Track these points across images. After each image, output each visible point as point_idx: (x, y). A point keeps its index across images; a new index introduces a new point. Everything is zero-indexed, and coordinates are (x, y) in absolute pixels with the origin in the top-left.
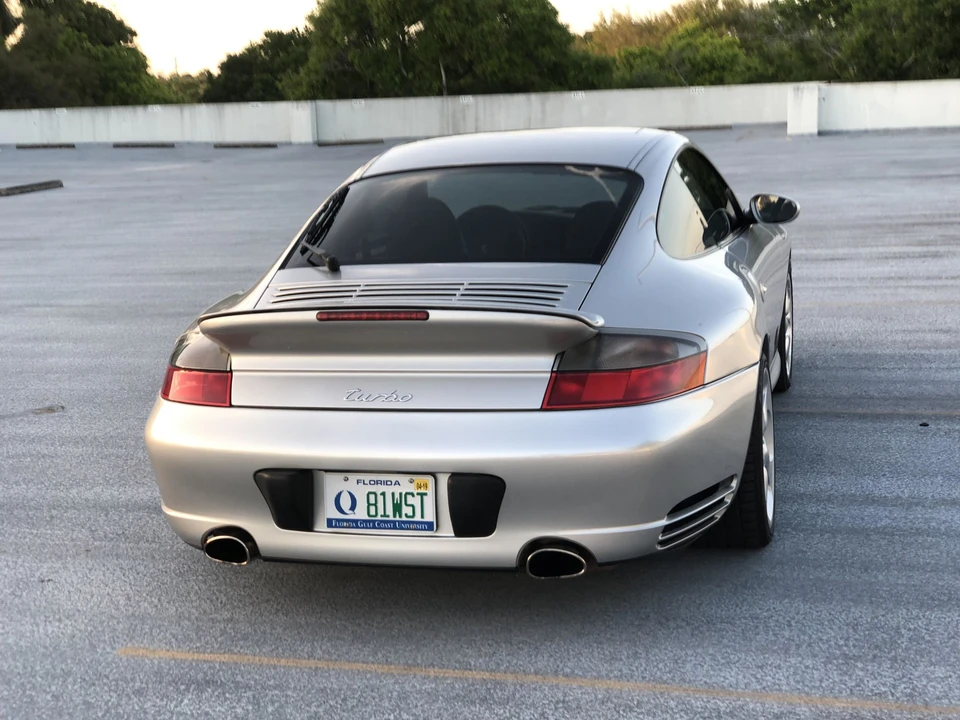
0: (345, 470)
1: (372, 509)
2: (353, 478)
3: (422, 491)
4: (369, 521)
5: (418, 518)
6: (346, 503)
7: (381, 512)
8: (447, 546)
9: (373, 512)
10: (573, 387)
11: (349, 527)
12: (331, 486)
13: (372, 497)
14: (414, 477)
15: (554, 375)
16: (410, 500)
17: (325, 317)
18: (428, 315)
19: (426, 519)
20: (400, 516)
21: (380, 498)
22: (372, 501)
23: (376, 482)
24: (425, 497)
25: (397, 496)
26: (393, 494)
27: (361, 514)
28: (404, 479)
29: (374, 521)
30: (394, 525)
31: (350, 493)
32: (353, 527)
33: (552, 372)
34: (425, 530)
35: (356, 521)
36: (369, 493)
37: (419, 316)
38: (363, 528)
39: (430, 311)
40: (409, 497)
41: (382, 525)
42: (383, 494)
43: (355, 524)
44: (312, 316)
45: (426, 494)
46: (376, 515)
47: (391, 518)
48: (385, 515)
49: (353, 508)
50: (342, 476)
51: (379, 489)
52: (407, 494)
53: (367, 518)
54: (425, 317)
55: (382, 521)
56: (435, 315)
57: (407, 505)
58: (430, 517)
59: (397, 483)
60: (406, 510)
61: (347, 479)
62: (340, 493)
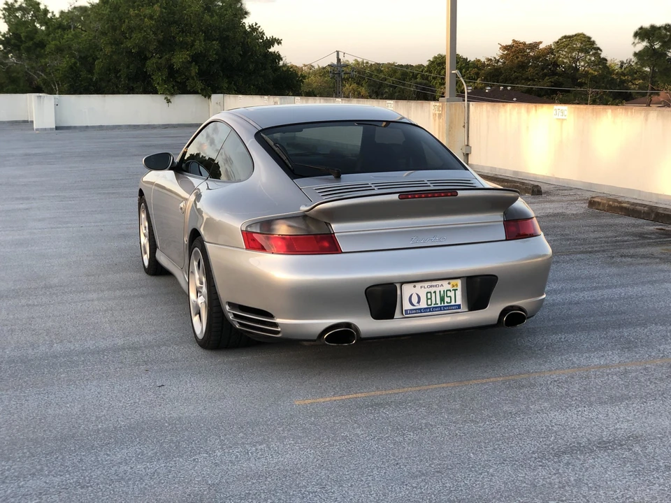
0: (414, 281)
1: (429, 301)
2: (418, 285)
3: (455, 288)
5: (453, 303)
6: (415, 300)
7: (434, 302)
8: (465, 317)
9: (429, 303)
10: (514, 229)
11: (417, 313)
12: (408, 290)
13: (429, 294)
14: (451, 281)
16: (449, 294)
18: (457, 193)
19: (457, 303)
20: (444, 303)
21: (433, 295)
22: (429, 297)
23: (431, 286)
24: (456, 291)
25: (442, 292)
26: (440, 292)
27: (423, 305)
28: (445, 283)
29: (430, 308)
30: (440, 308)
31: (417, 294)
32: (419, 313)
33: (503, 221)
34: (457, 309)
35: (420, 309)
36: (427, 293)
37: (453, 194)
38: (425, 312)
39: (459, 191)
40: (448, 292)
41: (434, 309)
42: (435, 292)
43: (420, 311)
44: (395, 197)
46: (431, 304)
47: (439, 305)
48: (436, 304)
49: (419, 302)
50: (412, 285)
51: (432, 290)
52: (447, 291)
53: (426, 306)
54: (455, 194)
55: (434, 307)
56: (461, 193)
57: (447, 296)
58: (459, 301)
59: (442, 285)
60: (447, 299)
61: (415, 287)
62: (411, 295)
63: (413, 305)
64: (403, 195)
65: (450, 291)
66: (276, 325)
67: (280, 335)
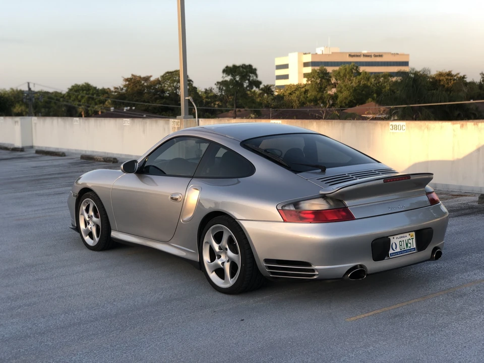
0: (394, 235)
1: (401, 247)
2: (395, 237)
3: (412, 237)
4: (401, 251)
5: (412, 247)
6: (394, 247)
7: (403, 248)
11: (396, 255)
12: (394, 240)
14: (410, 233)
16: (410, 241)
20: (408, 248)
21: (403, 242)
22: (401, 244)
23: (401, 237)
24: (413, 239)
25: (406, 241)
27: (398, 250)
28: (407, 234)
30: (406, 251)
31: (395, 243)
34: (413, 251)
35: (397, 252)
36: (400, 242)
38: (399, 254)
44: (382, 181)
47: (406, 249)
49: (396, 248)
50: (392, 237)
51: (402, 239)
52: (409, 239)
53: (400, 250)
54: (409, 178)
57: (409, 243)
58: (415, 246)
59: (406, 236)
60: (409, 245)
61: (394, 238)
63: (394, 250)
64: (386, 180)
66: (313, 270)
67: (315, 277)
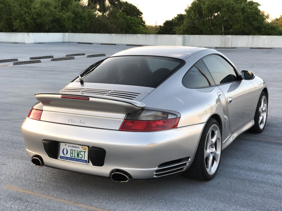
0: (66, 142)
1: (72, 154)
2: (68, 145)
3: (85, 151)
5: (83, 159)
6: (65, 152)
7: (74, 156)
8: (90, 168)
9: (72, 156)
10: (131, 124)
11: (65, 159)
12: (62, 146)
13: (72, 151)
14: (83, 146)
15: (125, 120)
17: (63, 97)
18: (89, 99)
19: (85, 159)
20: (79, 158)
21: (74, 151)
22: (72, 152)
23: (73, 147)
24: (85, 153)
25: (78, 151)
26: (77, 151)
27: (69, 156)
28: (80, 147)
29: (72, 158)
30: (77, 160)
31: (66, 149)
32: (66, 159)
33: (124, 119)
34: (85, 162)
35: (67, 157)
36: (71, 150)
37: (87, 99)
38: (69, 160)
39: (90, 98)
40: (81, 152)
41: (74, 159)
42: (75, 150)
43: (67, 158)
44: (60, 96)
45: (85, 152)
46: (72, 157)
47: (76, 158)
48: (75, 157)
49: (67, 153)
50: (65, 144)
51: (74, 149)
52: (81, 151)
53: (70, 157)
54: (88, 99)
55: (74, 158)
56: (91, 99)
57: (81, 154)
59: (79, 148)
60: (80, 156)
62: (64, 149)
65: (82, 151)
